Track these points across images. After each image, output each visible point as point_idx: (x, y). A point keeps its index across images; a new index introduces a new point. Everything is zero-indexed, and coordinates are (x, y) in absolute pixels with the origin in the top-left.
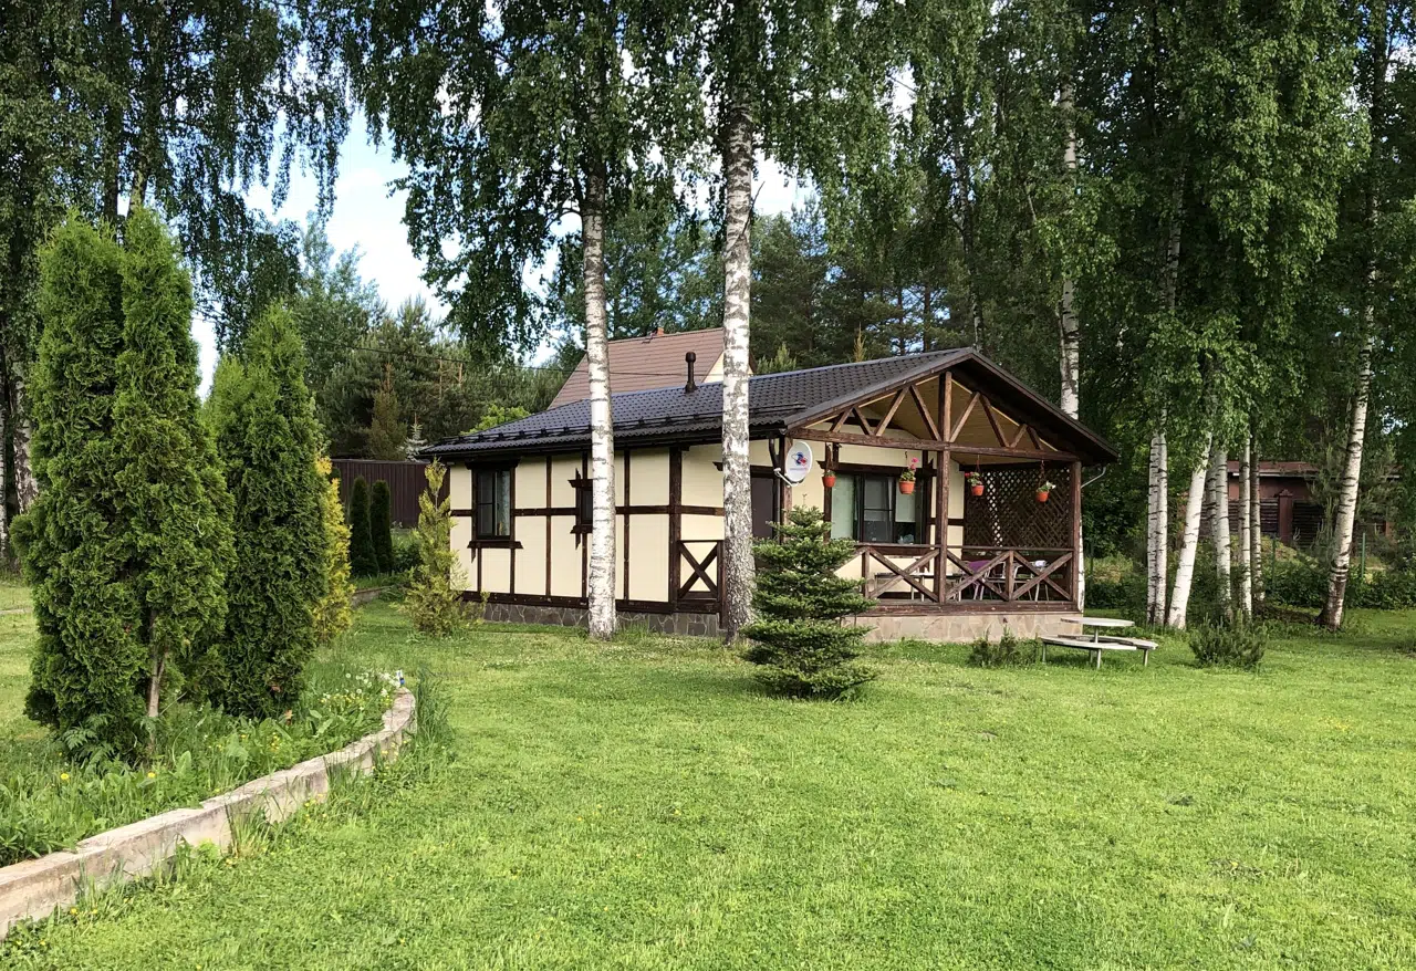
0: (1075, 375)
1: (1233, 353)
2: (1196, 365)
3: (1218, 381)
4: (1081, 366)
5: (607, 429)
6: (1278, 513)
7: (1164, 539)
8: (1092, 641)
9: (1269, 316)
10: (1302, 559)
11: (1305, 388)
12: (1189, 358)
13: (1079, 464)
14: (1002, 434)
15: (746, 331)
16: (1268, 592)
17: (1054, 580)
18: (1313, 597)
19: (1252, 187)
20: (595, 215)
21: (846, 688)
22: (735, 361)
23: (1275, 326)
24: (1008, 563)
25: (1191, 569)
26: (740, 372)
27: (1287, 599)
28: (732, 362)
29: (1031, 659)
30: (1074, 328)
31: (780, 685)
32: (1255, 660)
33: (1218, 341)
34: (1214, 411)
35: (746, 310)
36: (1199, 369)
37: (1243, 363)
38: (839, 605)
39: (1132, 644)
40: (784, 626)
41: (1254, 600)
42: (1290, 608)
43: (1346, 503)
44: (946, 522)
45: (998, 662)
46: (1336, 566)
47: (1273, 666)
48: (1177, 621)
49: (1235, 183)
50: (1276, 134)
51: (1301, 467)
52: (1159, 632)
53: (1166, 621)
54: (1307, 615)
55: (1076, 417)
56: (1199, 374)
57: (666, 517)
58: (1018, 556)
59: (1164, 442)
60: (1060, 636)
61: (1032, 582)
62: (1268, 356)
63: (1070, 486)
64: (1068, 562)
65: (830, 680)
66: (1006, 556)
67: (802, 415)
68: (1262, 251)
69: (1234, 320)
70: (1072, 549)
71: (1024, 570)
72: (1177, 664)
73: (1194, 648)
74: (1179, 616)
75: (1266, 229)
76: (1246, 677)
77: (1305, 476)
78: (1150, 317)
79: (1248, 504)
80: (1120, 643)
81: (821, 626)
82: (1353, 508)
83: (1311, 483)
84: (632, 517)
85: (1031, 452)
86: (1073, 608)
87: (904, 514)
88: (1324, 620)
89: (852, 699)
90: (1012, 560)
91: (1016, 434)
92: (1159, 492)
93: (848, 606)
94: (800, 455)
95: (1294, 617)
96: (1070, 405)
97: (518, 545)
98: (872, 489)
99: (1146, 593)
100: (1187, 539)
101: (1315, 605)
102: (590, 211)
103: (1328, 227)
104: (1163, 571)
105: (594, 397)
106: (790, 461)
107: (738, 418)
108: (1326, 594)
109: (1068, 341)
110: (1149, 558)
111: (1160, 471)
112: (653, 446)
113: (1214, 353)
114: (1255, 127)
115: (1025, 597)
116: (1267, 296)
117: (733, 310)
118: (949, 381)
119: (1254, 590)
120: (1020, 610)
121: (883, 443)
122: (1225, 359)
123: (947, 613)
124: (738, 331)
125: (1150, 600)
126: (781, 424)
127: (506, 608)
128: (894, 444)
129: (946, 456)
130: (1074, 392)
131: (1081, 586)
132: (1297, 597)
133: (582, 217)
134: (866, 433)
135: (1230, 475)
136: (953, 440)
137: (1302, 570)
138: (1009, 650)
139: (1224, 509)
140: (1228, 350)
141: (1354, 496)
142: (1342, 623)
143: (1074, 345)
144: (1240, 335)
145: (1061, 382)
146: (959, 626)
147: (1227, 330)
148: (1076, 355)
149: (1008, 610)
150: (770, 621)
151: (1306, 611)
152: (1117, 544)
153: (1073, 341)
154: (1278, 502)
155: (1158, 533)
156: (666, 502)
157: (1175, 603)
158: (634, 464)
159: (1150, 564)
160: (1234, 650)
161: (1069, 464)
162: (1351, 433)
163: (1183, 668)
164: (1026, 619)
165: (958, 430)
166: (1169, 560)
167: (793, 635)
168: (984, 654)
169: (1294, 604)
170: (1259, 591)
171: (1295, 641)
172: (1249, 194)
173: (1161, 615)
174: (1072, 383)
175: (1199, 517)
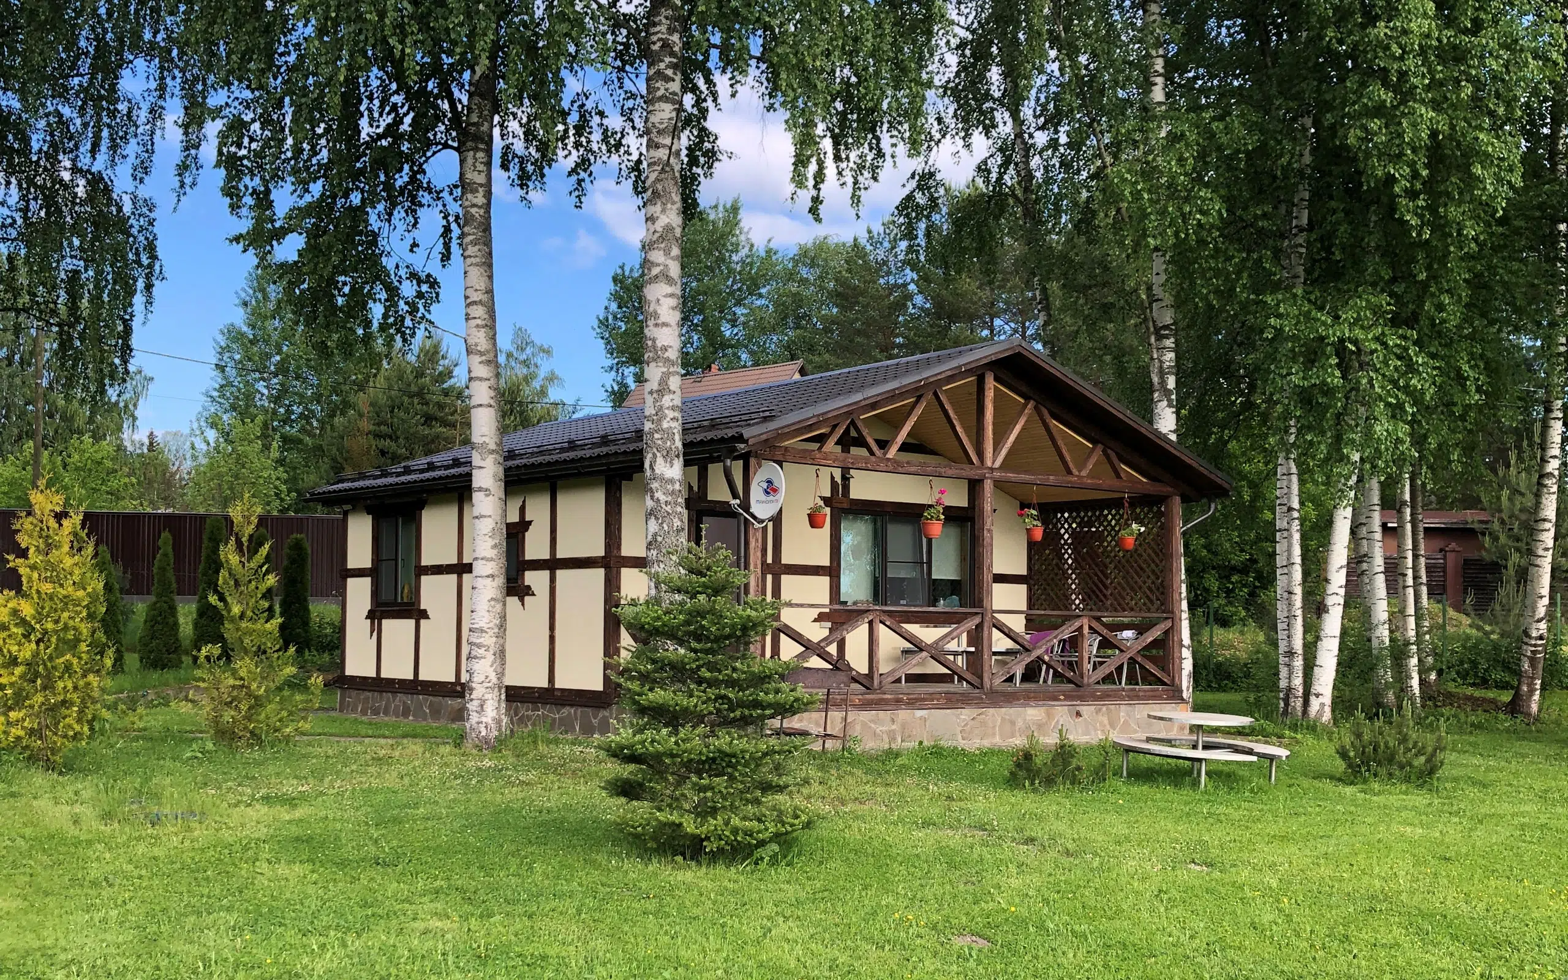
0: (1171, 382)
1: (1384, 344)
2: (1334, 361)
3: (1364, 381)
4: (1179, 370)
5: (493, 446)
6: (1444, 572)
7: (1298, 600)
8: (1195, 747)
9: (1433, 295)
10: (1479, 628)
11: (1486, 393)
12: (1324, 353)
13: (1178, 499)
14: (1068, 458)
15: (673, 302)
16: (1440, 673)
17: (1144, 656)
18: (1497, 675)
19: (1403, 114)
20: (476, 149)
21: (762, 843)
22: (659, 344)
23: (1440, 308)
24: (1082, 635)
25: (1337, 641)
26: (668, 360)
27: (1464, 678)
28: (654, 346)
29: (1100, 775)
30: (1169, 321)
31: (654, 838)
32: (1431, 772)
33: (1362, 327)
34: (1362, 422)
35: (675, 270)
36: (1338, 365)
37: (1399, 358)
38: (757, 704)
39: (1250, 752)
40: (662, 739)
41: (1422, 682)
42: (1470, 691)
43: (1540, 552)
44: (990, 578)
45: (1049, 782)
46: (1530, 637)
47: (1456, 780)
48: (1320, 712)
49: (1379, 110)
50: (1435, 43)
51: (1471, 517)
52: (1294, 728)
53: (1305, 712)
54: (1493, 701)
55: (1173, 437)
56: (1338, 373)
57: (600, 573)
58: (1095, 624)
59: (1294, 470)
60: (1149, 740)
61: (1116, 658)
62: (1433, 349)
63: (1166, 531)
64: (1166, 633)
65: (735, 831)
66: (1077, 624)
67: (772, 425)
68: (1421, 203)
69: (1384, 299)
70: (1171, 615)
71: (1105, 644)
72: (1318, 777)
73: (1343, 754)
74: (1323, 705)
75: (1425, 173)
76: (1419, 799)
77: (1476, 526)
78: (1269, 299)
79: (1410, 555)
80: (1237, 750)
81: (723, 740)
82: (1549, 559)
83: (1484, 534)
84: (560, 574)
85: (1109, 481)
86: (1175, 695)
87: (945, 568)
88: (1515, 707)
89: (774, 861)
90: (1086, 630)
91: (1089, 457)
92: (1289, 538)
93: (770, 706)
94: (769, 482)
95: (1476, 703)
96: (1166, 422)
97: (424, 615)
98: (899, 536)
99: (1277, 674)
100: (1330, 601)
101: (1503, 686)
102: (469, 144)
103: (1511, 170)
104: (1298, 644)
105: (475, 401)
106: (756, 492)
107: (665, 425)
108: (1518, 674)
109: (1160, 338)
110: (1280, 626)
111: (1290, 509)
112: (579, 475)
113: (1355, 342)
114: (1405, 32)
115: (1108, 679)
116: (1429, 268)
117: (655, 271)
118: (990, 383)
119: (1423, 671)
120: (1100, 698)
121: (895, 468)
122: (1372, 352)
123: (995, 704)
124: (663, 300)
125: (1283, 684)
126: (740, 438)
127: (408, 700)
128: (913, 469)
129: (988, 485)
130: (1170, 406)
131: (1188, 666)
132: (1476, 676)
133: (460, 153)
134: (872, 453)
135: (1384, 526)
136: (997, 464)
137: (1479, 641)
138: (1066, 763)
139: (1378, 562)
140: (1376, 339)
141: (1550, 543)
142: (1540, 711)
143: (1169, 343)
144: (1392, 320)
145: (1152, 392)
146: (1013, 723)
147: (1375, 314)
148: (1172, 355)
149: (1082, 698)
150: (641, 731)
151: (1490, 694)
152: (1247, 609)
153: (1167, 337)
154: (1445, 558)
155: (1290, 593)
156: (601, 553)
157: (1316, 688)
158: (561, 499)
159: (1282, 635)
160: (1401, 758)
161: (1163, 499)
162: (1544, 461)
163: (1327, 785)
164: (1109, 711)
165: (1004, 452)
166: (1307, 629)
167: (672, 756)
168: (1028, 770)
169: (1473, 685)
170: (1430, 669)
171: (1481, 738)
172: (1400, 123)
173: (1299, 703)
174: (1167, 393)
175: (1344, 571)
